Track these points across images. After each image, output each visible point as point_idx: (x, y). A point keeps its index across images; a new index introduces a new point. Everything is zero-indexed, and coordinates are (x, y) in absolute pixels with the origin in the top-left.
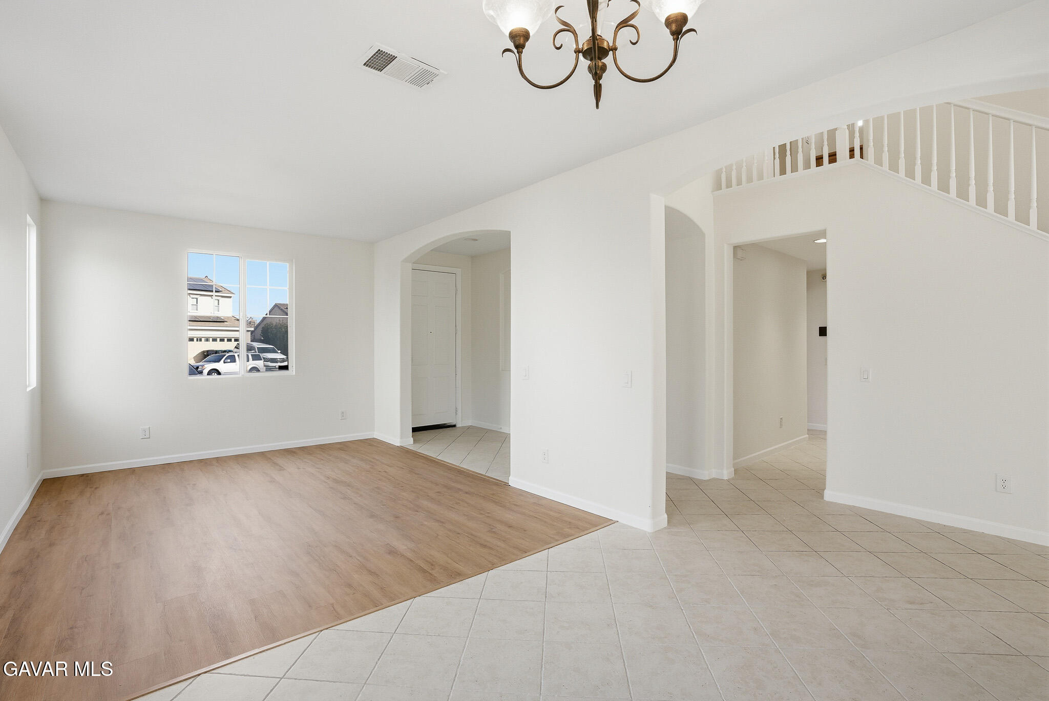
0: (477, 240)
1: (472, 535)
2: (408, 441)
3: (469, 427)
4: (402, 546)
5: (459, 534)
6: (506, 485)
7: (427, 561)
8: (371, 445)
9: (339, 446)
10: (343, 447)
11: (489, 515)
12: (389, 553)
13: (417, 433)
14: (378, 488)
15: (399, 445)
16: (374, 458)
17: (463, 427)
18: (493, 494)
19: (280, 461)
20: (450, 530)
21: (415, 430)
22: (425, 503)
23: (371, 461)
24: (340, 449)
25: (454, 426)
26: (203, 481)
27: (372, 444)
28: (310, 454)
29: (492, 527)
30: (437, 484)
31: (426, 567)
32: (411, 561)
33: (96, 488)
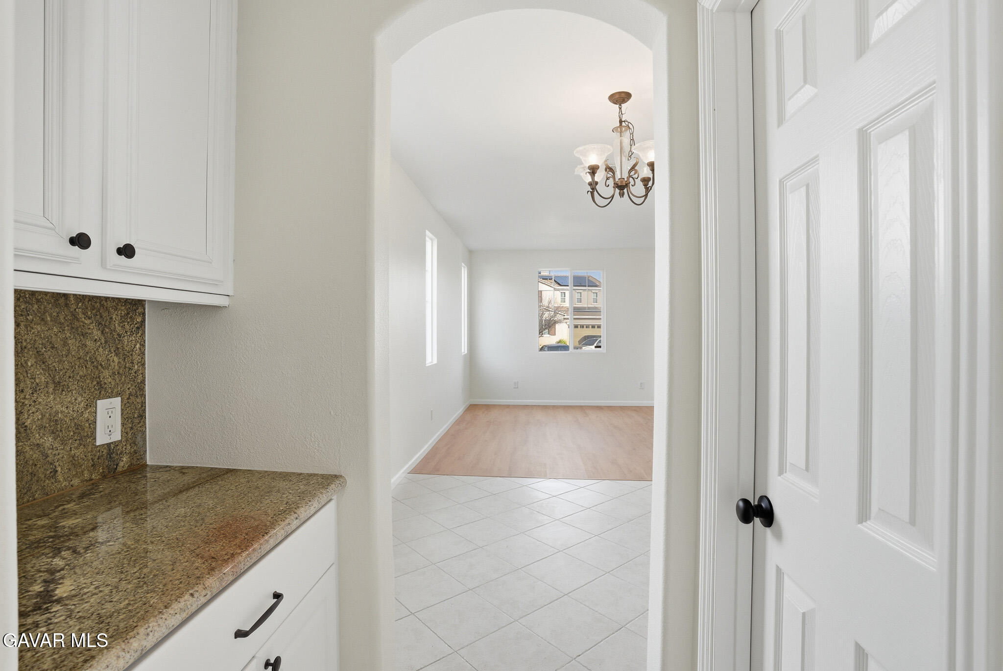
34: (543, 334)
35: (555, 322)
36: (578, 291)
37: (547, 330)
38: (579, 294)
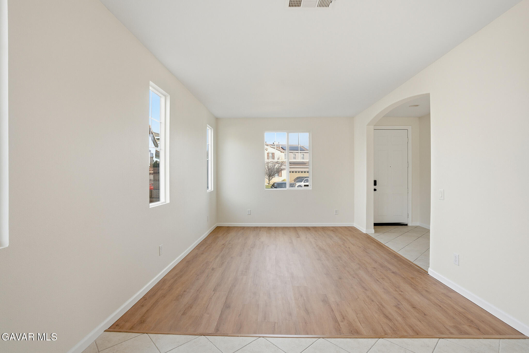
0: (418, 106)
1: (381, 304)
2: (371, 231)
3: (416, 227)
4: (332, 299)
5: (373, 301)
6: (426, 272)
7: (342, 314)
8: (350, 231)
9: (332, 229)
10: (335, 229)
11: (402, 293)
12: (323, 301)
13: (376, 227)
14: (339, 257)
15: (365, 232)
16: (347, 239)
17: (412, 227)
18: (412, 278)
19: (300, 233)
20: (368, 297)
21: (375, 225)
22: (362, 273)
23: (344, 240)
24: (332, 230)
25: (407, 225)
26: (264, 237)
27: (352, 230)
28: (316, 231)
29: (400, 304)
30: (376, 262)
31: (339, 319)
32: (332, 310)
33: (228, 233)
34: (275, 176)
35: (282, 170)
36: (293, 153)
37: (277, 174)
38: (294, 155)
